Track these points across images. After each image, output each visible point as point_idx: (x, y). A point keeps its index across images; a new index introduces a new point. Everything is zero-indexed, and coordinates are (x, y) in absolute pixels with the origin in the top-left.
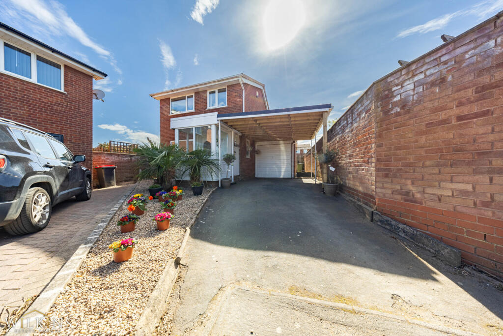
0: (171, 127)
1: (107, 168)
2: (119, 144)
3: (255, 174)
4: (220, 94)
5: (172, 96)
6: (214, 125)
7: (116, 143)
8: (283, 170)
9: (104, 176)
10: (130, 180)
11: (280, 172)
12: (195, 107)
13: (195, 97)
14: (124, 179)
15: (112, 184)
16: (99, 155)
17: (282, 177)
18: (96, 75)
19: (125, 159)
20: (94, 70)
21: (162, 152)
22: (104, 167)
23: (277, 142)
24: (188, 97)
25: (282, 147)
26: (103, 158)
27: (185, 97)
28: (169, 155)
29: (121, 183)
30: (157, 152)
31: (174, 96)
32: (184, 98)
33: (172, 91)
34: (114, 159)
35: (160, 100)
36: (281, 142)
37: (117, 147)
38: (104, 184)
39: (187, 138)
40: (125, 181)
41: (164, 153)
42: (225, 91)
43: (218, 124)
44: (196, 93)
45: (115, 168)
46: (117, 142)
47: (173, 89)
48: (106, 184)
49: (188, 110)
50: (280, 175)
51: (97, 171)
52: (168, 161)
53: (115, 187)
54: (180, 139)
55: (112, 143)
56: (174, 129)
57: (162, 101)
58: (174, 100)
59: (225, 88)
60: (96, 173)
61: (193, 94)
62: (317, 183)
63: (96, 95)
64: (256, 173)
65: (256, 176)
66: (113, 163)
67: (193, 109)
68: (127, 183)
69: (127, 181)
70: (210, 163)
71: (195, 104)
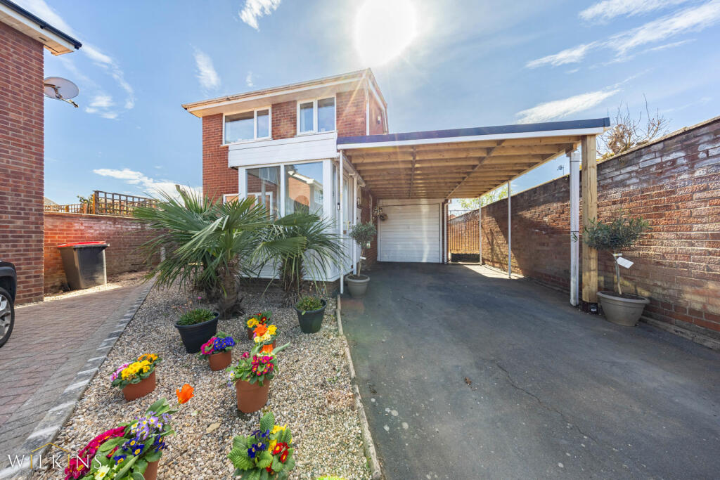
0: (231, 164)
1: (86, 248)
2: (116, 197)
3: (377, 256)
4: (324, 109)
5: (227, 111)
6: (329, 161)
7: (109, 196)
8: (427, 249)
9: (77, 264)
10: (141, 269)
11: (421, 252)
12: (273, 131)
13: (273, 113)
14: (127, 268)
15: (98, 280)
16: (68, 220)
17: (424, 261)
18: (51, 40)
19: (130, 228)
20: (44, 25)
21: (215, 220)
22: (79, 245)
23: (417, 201)
24: (260, 114)
25: (425, 209)
26: (77, 226)
27: (252, 112)
28: (230, 226)
29: (120, 277)
30: (200, 218)
31: (232, 110)
32: (249, 116)
33: (228, 99)
34: (105, 227)
35: (203, 117)
36: (424, 201)
37: (113, 204)
38: (79, 284)
39: (263, 188)
40: (131, 272)
41: (218, 221)
42: (332, 104)
43: (339, 158)
44: (274, 106)
45: (104, 247)
46: (113, 195)
47: (229, 96)
48: (82, 282)
49: (258, 137)
50: (422, 258)
51: (61, 255)
52: (229, 240)
53: (106, 287)
54: (249, 191)
55: (101, 195)
56: (235, 169)
57: (206, 118)
58: (231, 119)
59: (334, 98)
60: (60, 258)
61: (269, 108)
62: (512, 277)
63: (56, 90)
64: (379, 254)
65: (379, 259)
66: (101, 237)
67: (268, 136)
68: (133, 275)
69: (135, 271)
70: (322, 242)
71: (273, 126)
